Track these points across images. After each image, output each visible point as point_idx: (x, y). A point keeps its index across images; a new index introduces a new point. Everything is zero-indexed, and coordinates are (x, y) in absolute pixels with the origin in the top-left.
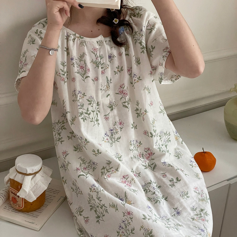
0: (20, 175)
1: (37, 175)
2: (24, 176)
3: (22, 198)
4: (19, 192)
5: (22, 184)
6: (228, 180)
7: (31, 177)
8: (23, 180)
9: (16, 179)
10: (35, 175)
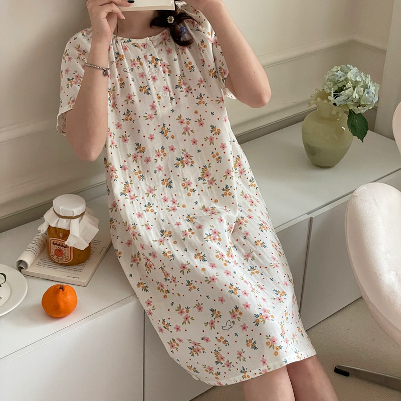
0: (65, 220)
1: (84, 216)
2: (69, 220)
3: (71, 247)
4: (66, 240)
5: (69, 231)
6: (308, 213)
7: (78, 219)
8: (69, 225)
9: (59, 226)
10: (82, 217)
